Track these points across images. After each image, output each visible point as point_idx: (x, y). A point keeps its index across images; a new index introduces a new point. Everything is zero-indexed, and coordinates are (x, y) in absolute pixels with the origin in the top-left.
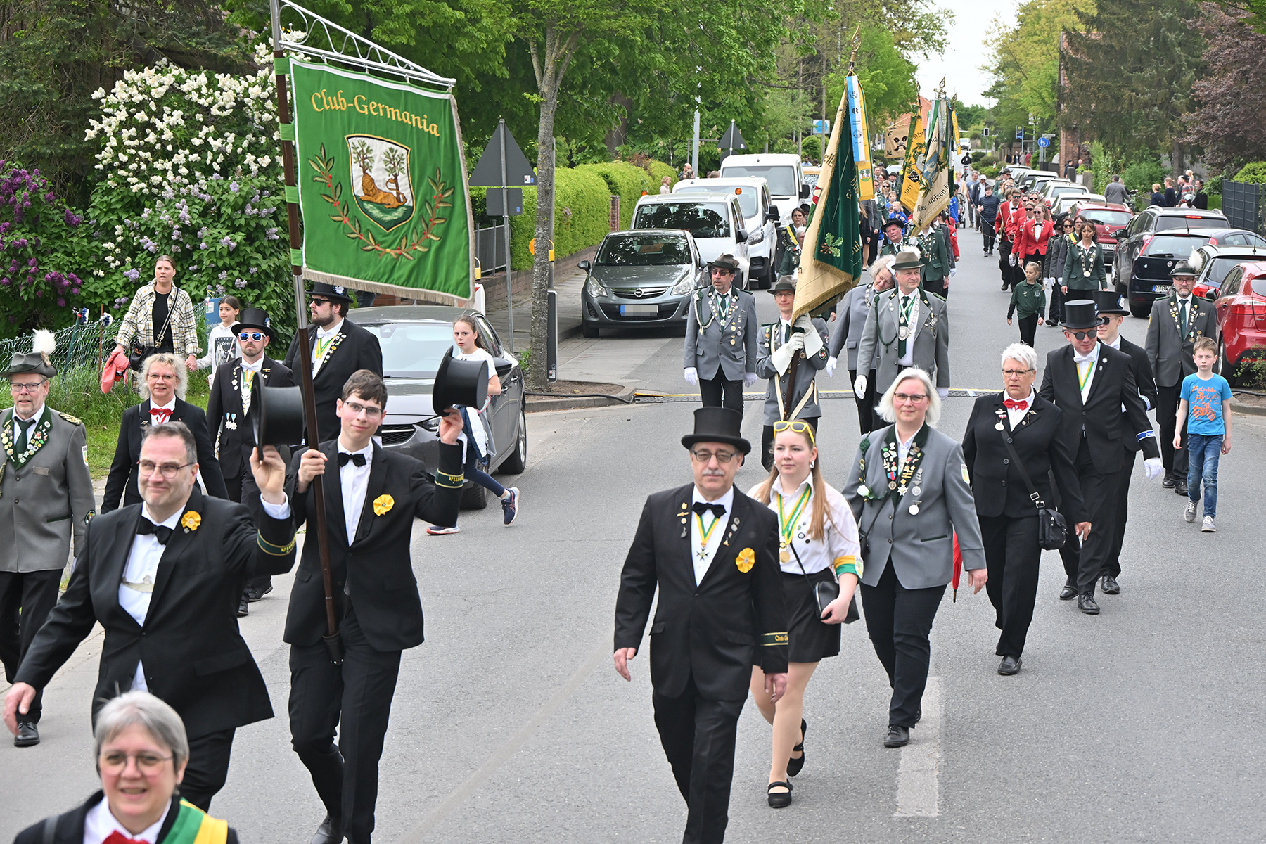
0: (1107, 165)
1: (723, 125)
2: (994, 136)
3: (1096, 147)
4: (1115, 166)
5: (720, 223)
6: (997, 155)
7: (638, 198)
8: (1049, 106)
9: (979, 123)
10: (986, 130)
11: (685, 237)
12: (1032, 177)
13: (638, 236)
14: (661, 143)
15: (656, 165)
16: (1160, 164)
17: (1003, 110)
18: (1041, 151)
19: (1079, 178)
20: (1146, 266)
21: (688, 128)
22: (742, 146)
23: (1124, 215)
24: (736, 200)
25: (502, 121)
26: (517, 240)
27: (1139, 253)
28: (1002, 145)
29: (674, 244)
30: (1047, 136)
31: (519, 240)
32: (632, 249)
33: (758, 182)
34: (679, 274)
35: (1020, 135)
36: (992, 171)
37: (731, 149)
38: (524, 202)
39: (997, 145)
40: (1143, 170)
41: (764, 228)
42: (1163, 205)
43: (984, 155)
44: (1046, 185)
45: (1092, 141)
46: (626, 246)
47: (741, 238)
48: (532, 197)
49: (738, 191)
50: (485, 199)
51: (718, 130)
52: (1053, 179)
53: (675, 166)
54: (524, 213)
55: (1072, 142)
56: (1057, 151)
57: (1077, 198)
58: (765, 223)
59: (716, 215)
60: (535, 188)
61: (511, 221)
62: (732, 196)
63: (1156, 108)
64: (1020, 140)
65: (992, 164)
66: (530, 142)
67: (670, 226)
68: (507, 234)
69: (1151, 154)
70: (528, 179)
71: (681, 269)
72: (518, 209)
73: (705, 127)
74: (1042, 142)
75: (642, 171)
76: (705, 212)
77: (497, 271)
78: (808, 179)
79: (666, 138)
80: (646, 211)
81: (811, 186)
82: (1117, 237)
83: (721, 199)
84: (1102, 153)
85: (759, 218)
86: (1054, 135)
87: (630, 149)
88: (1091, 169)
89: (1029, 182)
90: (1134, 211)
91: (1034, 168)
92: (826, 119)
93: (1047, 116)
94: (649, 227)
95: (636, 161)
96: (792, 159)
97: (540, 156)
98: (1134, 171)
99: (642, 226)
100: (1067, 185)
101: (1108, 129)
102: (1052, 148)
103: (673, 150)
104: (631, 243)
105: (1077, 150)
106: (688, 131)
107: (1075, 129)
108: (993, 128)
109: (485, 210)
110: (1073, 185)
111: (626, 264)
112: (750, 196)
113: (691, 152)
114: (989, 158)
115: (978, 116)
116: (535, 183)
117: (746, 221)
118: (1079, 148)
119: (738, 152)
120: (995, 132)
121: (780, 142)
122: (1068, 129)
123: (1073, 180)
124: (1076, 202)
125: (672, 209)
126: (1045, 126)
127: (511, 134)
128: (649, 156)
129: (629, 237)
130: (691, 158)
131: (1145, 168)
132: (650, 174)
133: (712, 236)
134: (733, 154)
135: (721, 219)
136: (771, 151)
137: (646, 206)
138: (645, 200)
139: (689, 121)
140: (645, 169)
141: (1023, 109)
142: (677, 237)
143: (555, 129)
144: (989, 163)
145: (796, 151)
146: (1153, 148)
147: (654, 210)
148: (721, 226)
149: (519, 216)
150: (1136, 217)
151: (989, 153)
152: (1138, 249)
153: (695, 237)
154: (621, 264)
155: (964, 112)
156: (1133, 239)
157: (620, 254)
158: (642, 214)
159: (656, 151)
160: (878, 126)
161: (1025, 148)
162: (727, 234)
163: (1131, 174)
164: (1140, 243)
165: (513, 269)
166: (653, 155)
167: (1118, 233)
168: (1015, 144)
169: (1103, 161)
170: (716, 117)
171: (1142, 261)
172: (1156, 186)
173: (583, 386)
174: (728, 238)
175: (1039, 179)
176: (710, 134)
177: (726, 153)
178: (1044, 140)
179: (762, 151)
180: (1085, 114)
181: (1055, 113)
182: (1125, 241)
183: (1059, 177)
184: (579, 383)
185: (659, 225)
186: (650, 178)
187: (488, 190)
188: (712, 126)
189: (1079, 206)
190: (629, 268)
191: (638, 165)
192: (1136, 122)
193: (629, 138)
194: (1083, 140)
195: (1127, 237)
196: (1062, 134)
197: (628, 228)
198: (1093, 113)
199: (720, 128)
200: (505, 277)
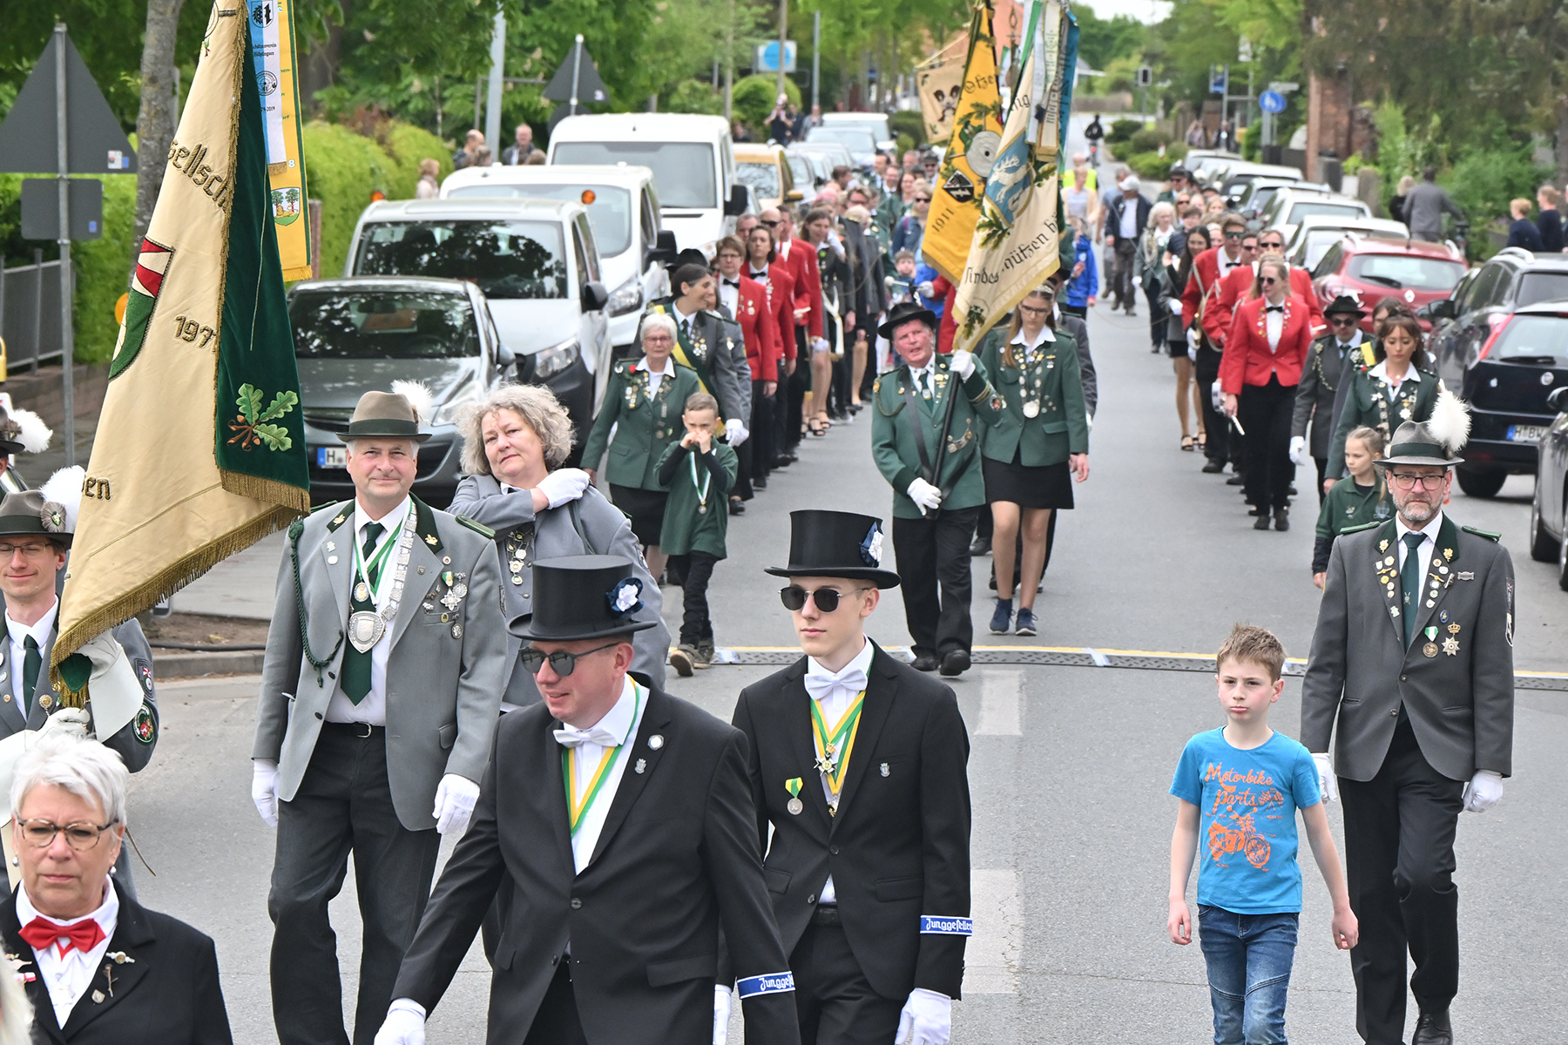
0: (1413, 157)
1: (555, 46)
2: (1164, 85)
3: (1388, 115)
4: (1430, 157)
5: (548, 264)
6: (1169, 129)
7: (363, 207)
8: (1286, 21)
9: (1128, 56)
10: (1145, 73)
11: (466, 297)
12: (1245, 179)
13: (362, 291)
14: (417, 83)
15: (405, 135)
16: (1528, 157)
17: (1183, 29)
18: (1267, 122)
19: (1350, 184)
20: (1494, 383)
21: (480, 53)
22: (599, 96)
23: (1446, 267)
24: (581, 217)
25: (61, 28)
26: (90, 295)
27: (1480, 353)
28: (1179, 105)
29: (440, 313)
30: (1280, 87)
31: (94, 297)
32: (347, 322)
33: (631, 177)
34: (451, 380)
35: (1220, 83)
36: (1156, 162)
37: (574, 102)
38: (107, 210)
39: (1168, 105)
40: (1492, 166)
41: (645, 280)
42: (1534, 247)
43: (1137, 126)
44: (1274, 198)
45: (1378, 99)
46: (333, 314)
47: (591, 301)
48: (125, 200)
49: (588, 197)
50: (18, 202)
51: (544, 58)
52: (1291, 184)
53: (447, 137)
54: (106, 234)
55: (1337, 103)
56: (1303, 122)
57: (1345, 229)
58: (646, 268)
59: (539, 249)
60: (132, 179)
61: (76, 252)
62: (575, 207)
63: (1523, 31)
64: (1218, 96)
65: (1155, 147)
66: (124, 76)
67: (433, 271)
68: (66, 282)
69: (1509, 132)
70: (116, 158)
71: (456, 368)
72: (93, 226)
73: (516, 51)
74: (1268, 102)
75: (373, 148)
76: (513, 241)
77: (42, 364)
78: (745, 172)
79: (431, 74)
80: (381, 236)
81: (750, 188)
82: (1434, 316)
83: (549, 213)
84: (1402, 129)
85: (634, 254)
86: (1295, 87)
87: (347, 95)
88: (1376, 164)
89: (1237, 190)
90: (1471, 258)
91: (1250, 158)
92: (789, 37)
93: (1280, 44)
94: (387, 272)
95: (360, 125)
96: (711, 128)
97: (144, 108)
98: (1472, 171)
99: (369, 269)
100: (1323, 199)
101: (1415, 73)
102: (1290, 117)
103: (442, 100)
104: (346, 307)
105: (1345, 121)
106: (480, 62)
107: (1342, 73)
108: (1160, 68)
109: (18, 227)
110: (1336, 199)
111: (333, 355)
112: (615, 208)
113: (484, 108)
114: (1149, 134)
115: (1129, 41)
116: (131, 168)
117: (604, 264)
118: (1351, 114)
119: (589, 108)
120: (1163, 77)
121: (683, 88)
122: (1328, 73)
123: (1336, 187)
124: (1340, 236)
125: (439, 235)
126: (1274, 64)
127: (80, 60)
128: (389, 114)
129: (344, 293)
130: (483, 120)
131: (1495, 165)
132: (390, 154)
133: (527, 295)
134: (579, 112)
135: (549, 256)
136: (664, 106)
137: (381, 225)
138: (378, 211)
139: (482, 37)
140: (381, 141)
141: (1226, 28)
142: (449, 296)
143: (178, 49)
144: (1149, 145)
145: (719, 110)
146: (1513, 119)
147: (399, 233)
148: (549, 272)
149: (94, 242)
150: (1475, 272)
151: (1150, 122)
152: (1476, 345)
153: (489, 296)
154: (322, 353)
155: (1094, 31)
156: (1468, 319)
157: (320, 332)
158: (370, 243)
159: (405, 103)
160: (902, 56)
161: (1231, 113)
162: (563, 292)
163: (1465, 177)
164: (1484, 329)
165: (77, 361)
166: (397, 111)
167: (1434, 306)
168: (1208, 105)
169: (1401, 144)
170: (538, 28)
171: (1485, 371)
172: (1518, 205)
173: (230, 628)
174: (562, 301)
175: (1258, 183)
176: (527, 66)
177: (563, 111)
178: (1273, 96)
179: (642, 107)
180: (1365, 42)
181: (1300, 37)
182: (1448, 324)
183: (1306, 178)
184: (222, 619)
185: (410, 269)
186: (390, 162)
187: (27, 183)
188: (531, 50)
189: (1346, 245)
190: (337, 365)
191: (364, 132)
192: (1479, 60)
193: (345, 72)
194: (1358, 97)
195: (1454, 317)
196: (1314, 85)
197: (339, 275)
198: (1382, 38)
199: (549, 55)
200: (60, 378)
